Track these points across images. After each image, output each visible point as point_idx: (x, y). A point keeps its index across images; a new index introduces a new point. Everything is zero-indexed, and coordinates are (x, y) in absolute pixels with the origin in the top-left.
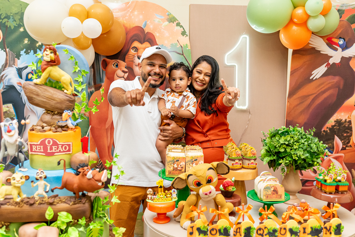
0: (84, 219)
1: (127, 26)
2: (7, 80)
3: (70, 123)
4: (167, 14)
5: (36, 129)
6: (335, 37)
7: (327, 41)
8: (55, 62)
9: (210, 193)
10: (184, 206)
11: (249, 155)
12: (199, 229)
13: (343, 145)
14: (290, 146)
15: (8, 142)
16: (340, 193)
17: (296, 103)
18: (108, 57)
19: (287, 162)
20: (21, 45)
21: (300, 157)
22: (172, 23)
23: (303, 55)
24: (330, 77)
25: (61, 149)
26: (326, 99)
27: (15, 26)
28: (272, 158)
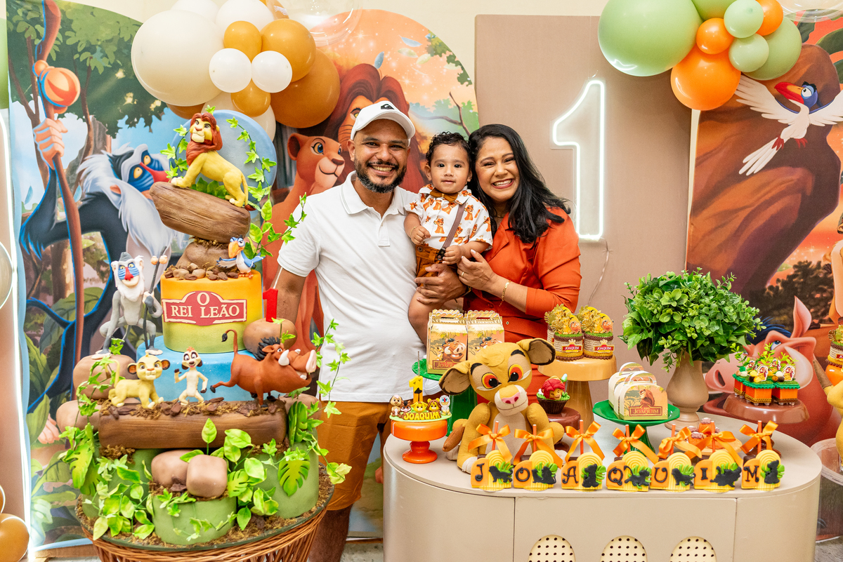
0: (272, 444)
1: (341, 65)
2: (90, 182)
3: (242, 263)
4: (426, 37)
5: (177, 273)
6: (793, 82)
7: (776, 91)
8: (212, 144)
9: (516, 399)
10: (464, 428)
11: (598, 330)
12: (493, 470)
13: (813, 318)
14: (681, 311)
15: (125, 298)
16: (782, 404)
17: (708, 226)
18: (302, 131)
19: (674, 342)
20: (119, 108)
21: (702, 332)
22: (438, 56)
23: (723, 121)
24: (784, 169)
25: (226, 312)
26: (774, 218)
27: (105, 68)
28: (644, 337)
